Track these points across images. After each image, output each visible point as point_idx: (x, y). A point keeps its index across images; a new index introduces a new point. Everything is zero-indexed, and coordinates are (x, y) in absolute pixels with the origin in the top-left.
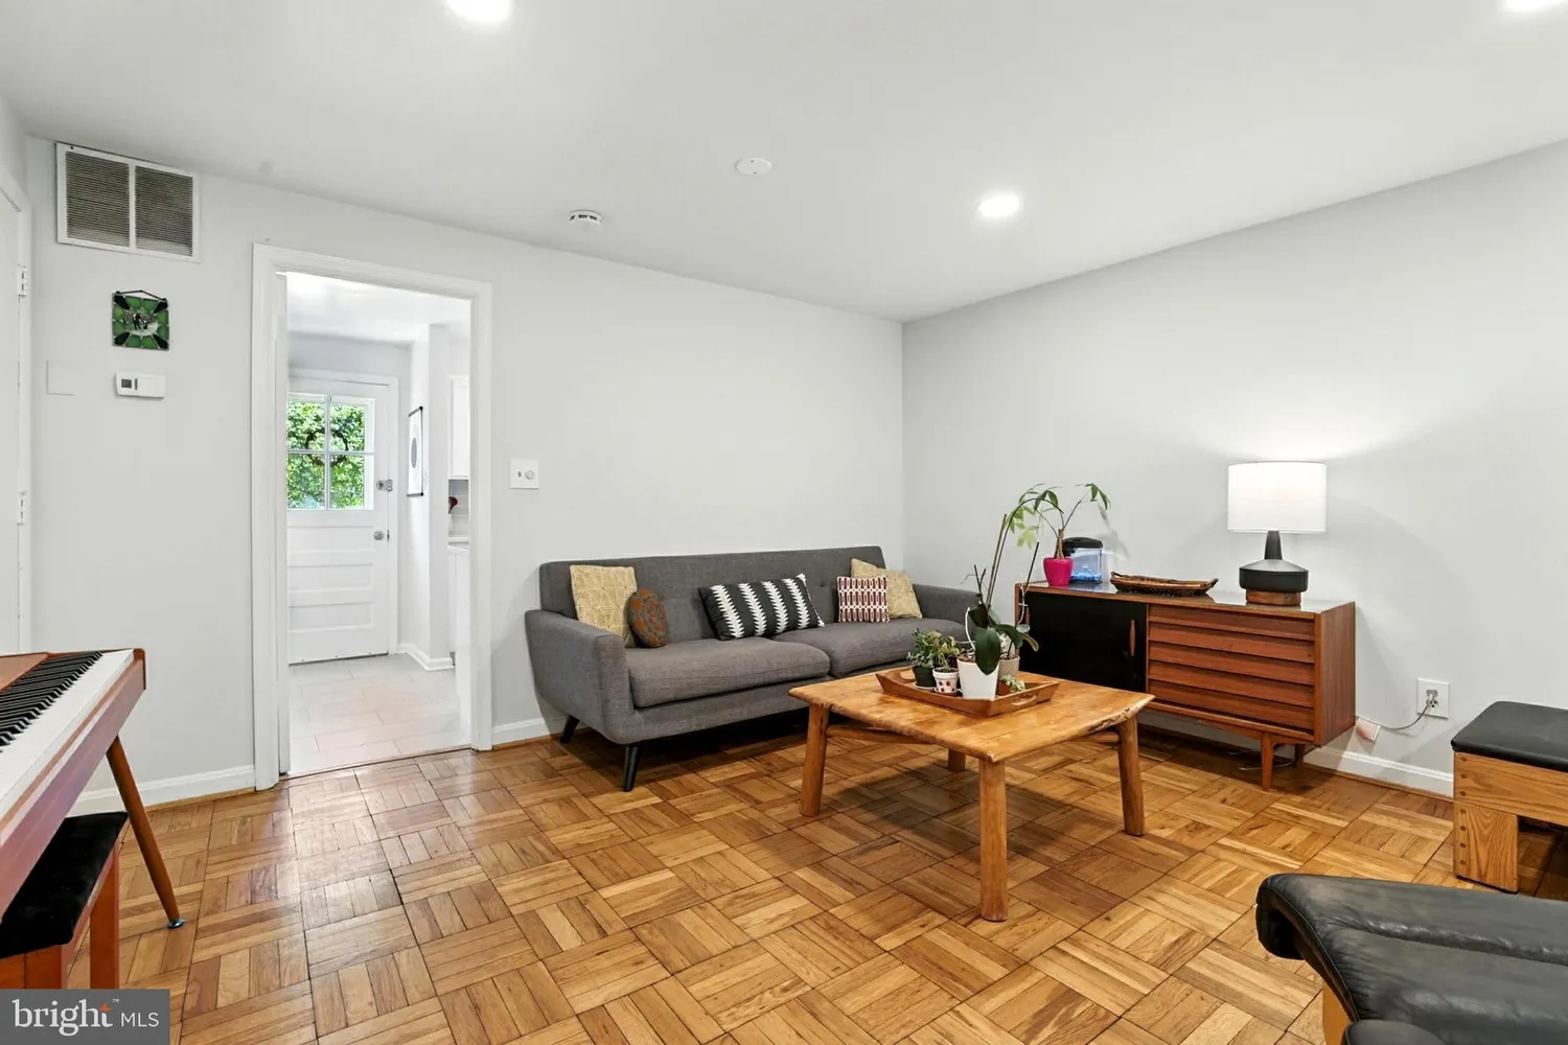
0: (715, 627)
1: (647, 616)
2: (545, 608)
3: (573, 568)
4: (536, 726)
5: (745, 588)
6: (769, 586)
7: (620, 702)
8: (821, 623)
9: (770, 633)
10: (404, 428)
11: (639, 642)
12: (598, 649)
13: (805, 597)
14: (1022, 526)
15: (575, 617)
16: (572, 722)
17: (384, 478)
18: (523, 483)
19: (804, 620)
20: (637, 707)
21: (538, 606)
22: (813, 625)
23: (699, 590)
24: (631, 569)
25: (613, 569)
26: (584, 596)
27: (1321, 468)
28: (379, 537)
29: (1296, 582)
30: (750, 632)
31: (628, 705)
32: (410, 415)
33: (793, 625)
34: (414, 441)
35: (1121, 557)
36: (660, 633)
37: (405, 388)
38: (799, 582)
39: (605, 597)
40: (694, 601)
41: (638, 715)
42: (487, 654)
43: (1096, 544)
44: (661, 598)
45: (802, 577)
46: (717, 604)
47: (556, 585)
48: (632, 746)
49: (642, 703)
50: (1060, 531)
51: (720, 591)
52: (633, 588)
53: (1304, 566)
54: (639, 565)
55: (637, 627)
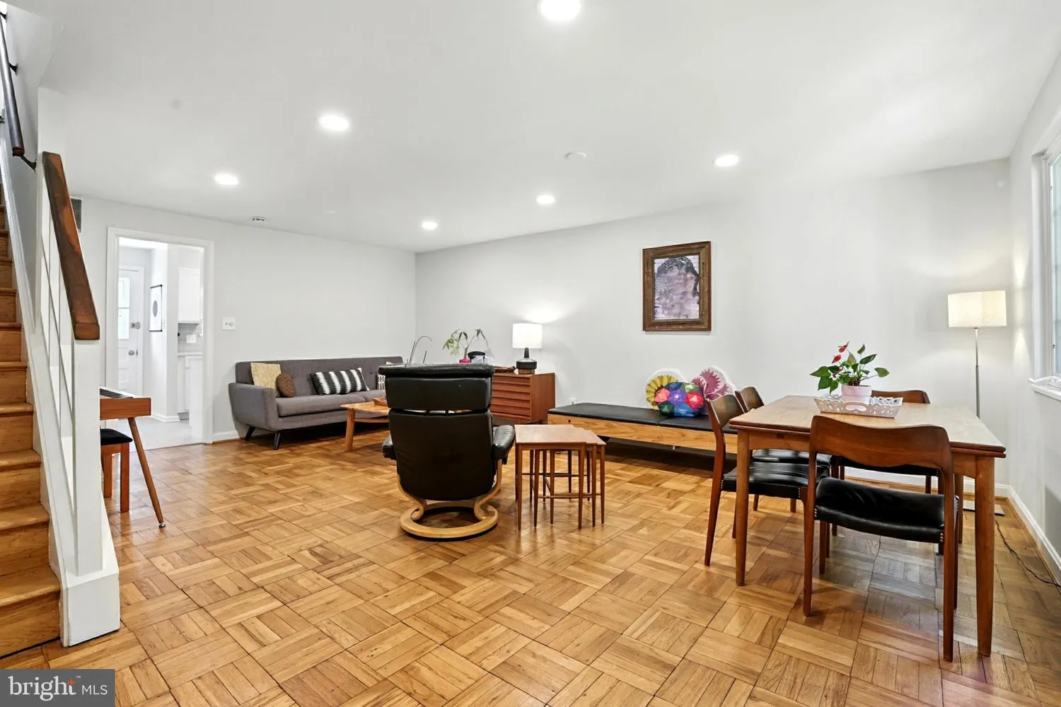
0: (317, 390)
1: (285, 384)
2: (237, 381)
3: (252, 364)
4: (234, 434)
5: (332, 374)
6: (343, 373)
7: (273, 414)
8: (368, 389)
9: (343, 392)
10: (147, 296)
11: (282, 395)
12: (263, 392)
13: (361, 378)
14: (452, 347)
15: (253, 383)
16: (252, 429)
17: (135, 322)
18: (229, 328)
19: (359, 387)
20: (280, 417)
21: (234, 381)
22: (363, 389)
23: (310, 375)
24: (279, 365)
25: (270, 365)
26: (258, 375)
27: (541, 326)
28: (131, 353)
29: (534, 365)
30: (333, 392)
31: (276, 416)
32: (151, 288)
33: (354, 390)
34: (155, 302)
35: (492, 359)
36: (292, 392)
37: (148, 273)
38: (359, 373)
39: (266, 376)
40: (308, 380)
41: (280, 419)
42: (210, 403)
43: (483, 354)
44: (292, 377)
45: (360, 369)
46: (318, 380)
47: (244, 372)
48: (278, 432)
49: (283, 414)
50: (466, 349)
51: (320, 375)
52: (279, 372)
53: (536, 360)
54: (283, 364)
55: (281, 390)
